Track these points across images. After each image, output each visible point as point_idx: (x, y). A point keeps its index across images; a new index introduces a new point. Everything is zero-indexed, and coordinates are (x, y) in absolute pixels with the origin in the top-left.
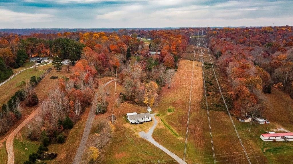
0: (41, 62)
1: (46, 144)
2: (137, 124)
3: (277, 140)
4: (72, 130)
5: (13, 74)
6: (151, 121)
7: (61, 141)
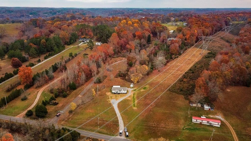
0: (85, 42)
1: (57, 96)
2: (116, 94)
3: (203, 123)
4: (75, 91)
5: (64, 49)
6: (126, 93)
7: (65, 96)
